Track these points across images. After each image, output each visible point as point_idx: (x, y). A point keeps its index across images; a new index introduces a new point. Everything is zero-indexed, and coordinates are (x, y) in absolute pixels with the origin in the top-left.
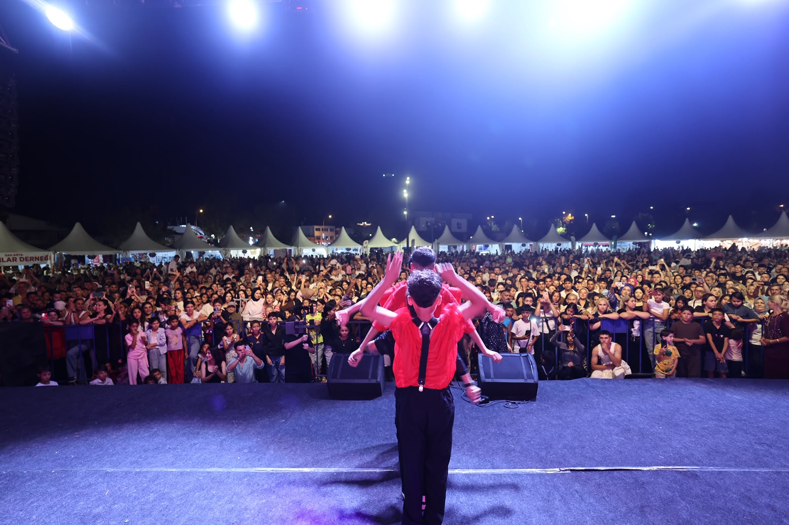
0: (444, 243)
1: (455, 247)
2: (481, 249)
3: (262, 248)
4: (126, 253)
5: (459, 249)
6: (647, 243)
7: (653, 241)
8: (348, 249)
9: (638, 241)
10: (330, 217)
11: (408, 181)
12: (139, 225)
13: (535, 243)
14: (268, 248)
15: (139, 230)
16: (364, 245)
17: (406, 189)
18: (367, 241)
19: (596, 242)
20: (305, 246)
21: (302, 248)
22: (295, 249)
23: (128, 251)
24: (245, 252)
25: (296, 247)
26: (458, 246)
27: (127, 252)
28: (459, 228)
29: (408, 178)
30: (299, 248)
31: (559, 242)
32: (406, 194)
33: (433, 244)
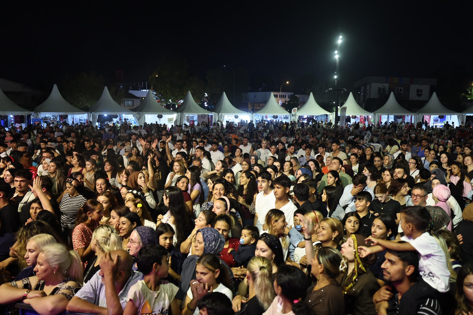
0: (388, 113)
1: (403, 117)
2: (436, 121)
3: (179, 113)
4: (37, 115)
5: (408, 119)
8: (275, 117)
10: (288, 83)
11: (340, 40)
12: (55, 87)
14: (185, 113)
15: (55, 92)
16: (293, 113)
17: (338, 50)
18: (296, 109)
20: (227, 112)
21: (223, 114)
22: (215, 115)
23: (40, 112)
24: (160, 117)
25: (216, 114)
26: (406, 117)
27: (38, 113)
28: (419, 95)
29: (341, 37)
30: (220, 114)
32: (337, 56)
33: (375, 114)
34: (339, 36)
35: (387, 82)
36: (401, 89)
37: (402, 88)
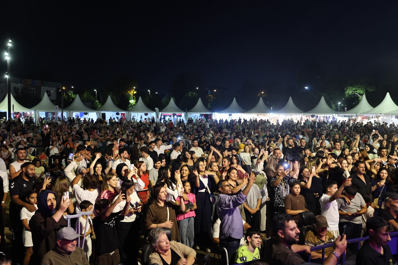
6: (209, 114)
7: (213, 113)
9: (204, 113)
13: (127, 112)
17: (8, 52)
19: (174, 113)
28: (49, 95)
31: (146, 112)
32: (7, 57)
33: (35, 110)
34: (8, 40)
35: (21, 83)
36: (33, 90)
37: (35, 89)
